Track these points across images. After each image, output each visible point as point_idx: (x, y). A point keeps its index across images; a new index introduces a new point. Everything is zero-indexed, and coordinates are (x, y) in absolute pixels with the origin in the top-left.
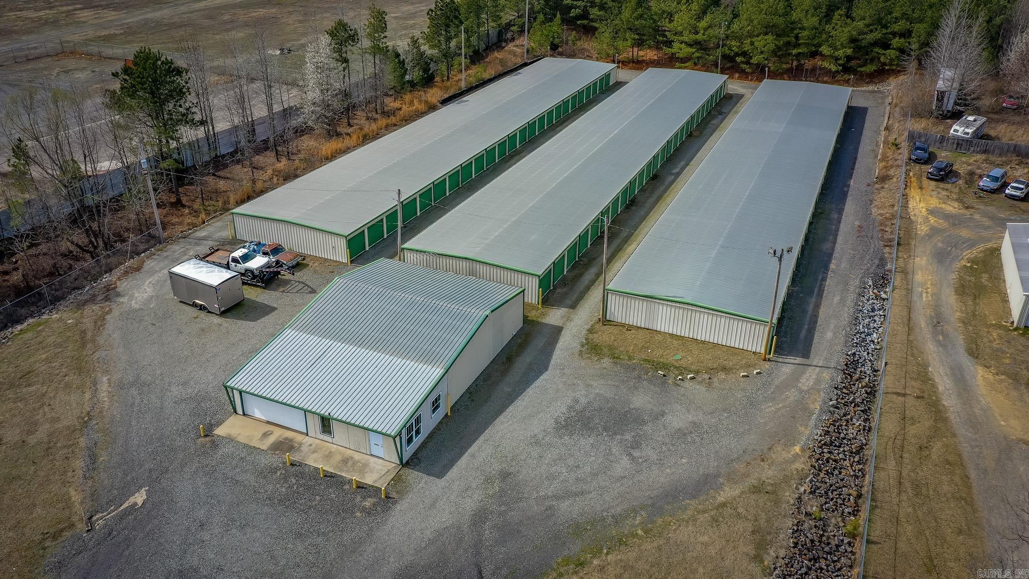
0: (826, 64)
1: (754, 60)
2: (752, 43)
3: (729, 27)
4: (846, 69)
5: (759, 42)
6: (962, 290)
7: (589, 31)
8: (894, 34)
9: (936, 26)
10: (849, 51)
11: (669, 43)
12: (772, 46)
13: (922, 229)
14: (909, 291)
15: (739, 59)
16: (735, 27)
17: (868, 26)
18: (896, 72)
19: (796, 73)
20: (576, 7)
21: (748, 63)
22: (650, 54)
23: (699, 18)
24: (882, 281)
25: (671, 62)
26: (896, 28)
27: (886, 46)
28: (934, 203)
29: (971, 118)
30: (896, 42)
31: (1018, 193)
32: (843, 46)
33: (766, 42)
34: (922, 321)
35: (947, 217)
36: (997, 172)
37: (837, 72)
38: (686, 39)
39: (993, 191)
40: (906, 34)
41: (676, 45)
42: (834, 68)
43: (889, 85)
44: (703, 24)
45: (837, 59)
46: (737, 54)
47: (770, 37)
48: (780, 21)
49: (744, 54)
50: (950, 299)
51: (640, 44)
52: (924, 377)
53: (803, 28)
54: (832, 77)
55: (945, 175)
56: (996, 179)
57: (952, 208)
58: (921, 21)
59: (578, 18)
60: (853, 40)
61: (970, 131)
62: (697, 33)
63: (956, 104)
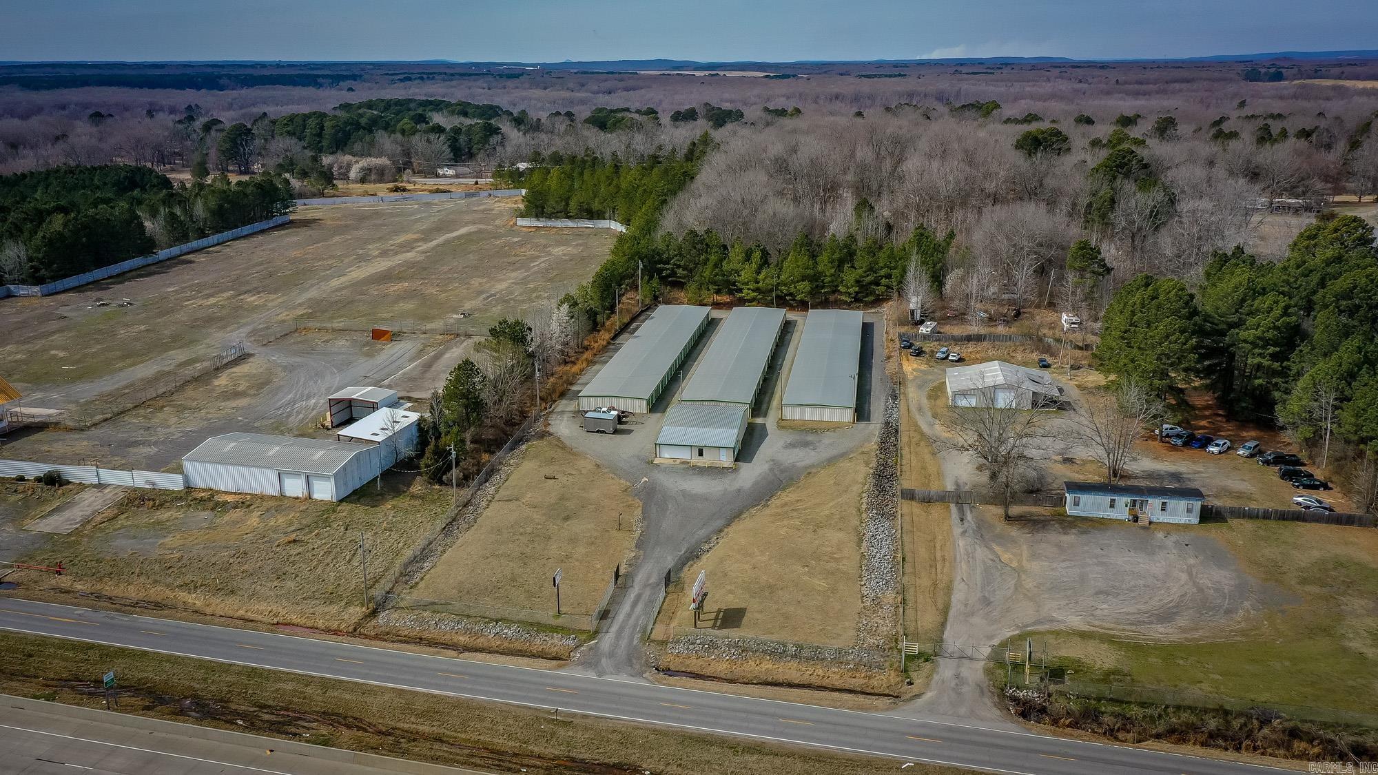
0: (843, 298)
1: (798, 298)
2: (795, 287)
3: (779, 277)
4: (857, 300)
5: (801, 286)
6: (929, 397)
7: (680, 285)
8: (882, 277)
9: (904, 271)
10: (857, 289)
11: (740, 291)
12: (809, 288)
13: (910, 377)
14: (907, 400)
15: (788, 298)
16: (782, 277)
17: (865, 272)
18: (887, 300)
19: (825, 304)
20: (667, 269)
21: (794, 300)
22: (726, 298)
23: (759, 273)
24: (895, 397)
25: (742, 302)
26: (882, 272)
27: (878, 284)
28: (915, 366)
29: (929, 323)
30: (884, 281)
31: (954, 358)
32: (852, 286)
33: (804, 286)
34: (913, 409)
35: (921, 371)
36: (944, 349)
37: (851, 302)
38: (751, 287)
39: (943, 359)
40: (889, 276)
41: (745, 291)
42: (849, 300)
43: (884, 308)
44: (761, 277)
45: (850, 294)
46: (786, 295)
47: (806, 283)
48: (811, 272)
49: (791, 294)
50: (925, 402)
51: (718, 292)
52: (916, 425)
53: (826, 276)
54: (849, 305)
55: (919, 353)
56: (944, 353)
57: (924, 367)
58: (895, 268)
59: (669, 276)
60: (858, 281)
61: (929, 330)
62: (758, 283)
63: (921, 316)
